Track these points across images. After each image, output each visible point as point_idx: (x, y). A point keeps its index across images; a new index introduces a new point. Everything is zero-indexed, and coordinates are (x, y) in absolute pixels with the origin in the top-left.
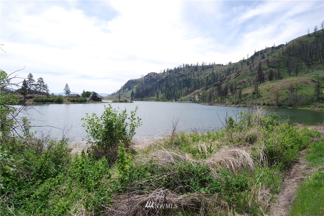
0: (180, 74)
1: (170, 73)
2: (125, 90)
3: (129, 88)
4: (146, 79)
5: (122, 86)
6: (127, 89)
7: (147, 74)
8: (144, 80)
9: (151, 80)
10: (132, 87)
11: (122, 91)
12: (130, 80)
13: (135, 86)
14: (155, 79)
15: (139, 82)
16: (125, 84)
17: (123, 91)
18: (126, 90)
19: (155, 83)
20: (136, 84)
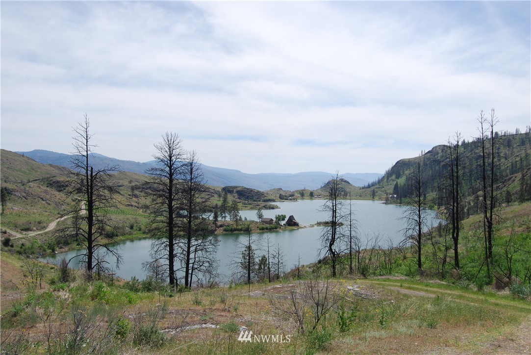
0: (476, 153)
1: (465, 149)
2: (390, 179)
3: (396, 175)
4: (427, 159)
5: (387, 170)
6: (394, 177)
7: (430, 149)
8: (422, 160)
9: (434, 161)
10: (402, 173)
11: (386, 180)
12: (400, 160)
13: (407, 172)
14: (439, 160)
15: (415, 163)
16: (393, 168)
17: (388, 179)
18: (392, 178)
19: (437, 168)
20: (409, 168)
